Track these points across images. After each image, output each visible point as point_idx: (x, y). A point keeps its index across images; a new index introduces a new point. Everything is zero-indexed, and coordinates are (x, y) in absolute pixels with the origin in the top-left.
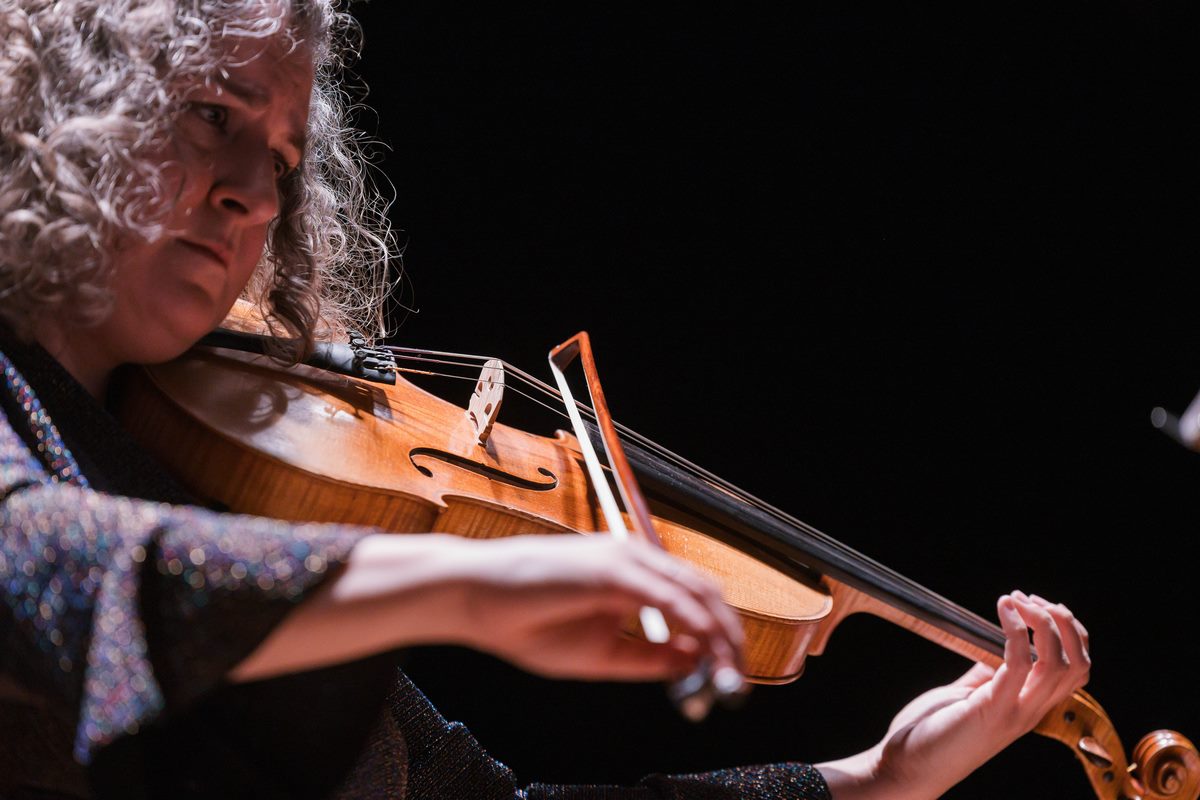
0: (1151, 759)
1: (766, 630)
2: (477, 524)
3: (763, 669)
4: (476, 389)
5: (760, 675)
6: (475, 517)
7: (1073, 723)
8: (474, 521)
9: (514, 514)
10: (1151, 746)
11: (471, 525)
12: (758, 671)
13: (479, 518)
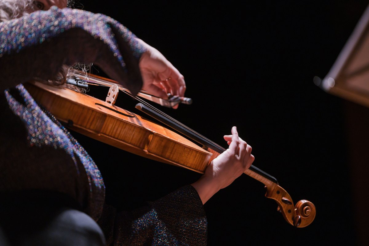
0: (302, 206)
1: (198, 154)
2: (115, 124)
3: (197, 167)
4: (108, 95)
5: (196, 169)
6: (114, 122)
7: (279, 195)
8: (114, 123)
9: (125, 121)
10: (300, 203)
11: (113, 124)
12: (196, 168)
13: (115, 122)
